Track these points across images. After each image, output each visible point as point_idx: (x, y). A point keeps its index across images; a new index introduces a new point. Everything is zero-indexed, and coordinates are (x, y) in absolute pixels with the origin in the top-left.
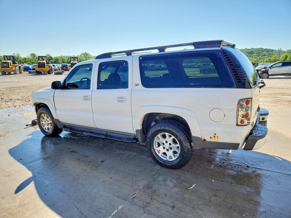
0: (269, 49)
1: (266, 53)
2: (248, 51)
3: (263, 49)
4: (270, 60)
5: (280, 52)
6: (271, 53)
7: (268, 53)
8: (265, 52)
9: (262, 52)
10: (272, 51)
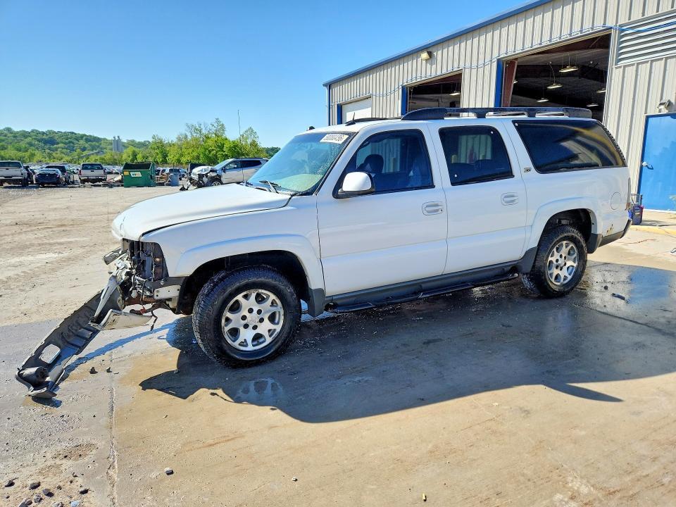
0: (91, 136)
1: (87, 145)
2: (40, 136)
3: (76, 134)
4: (103, 159)
5: (117, 144)
6: (97, 144)
7: (90, 145)
8: (82, 142)
9: (75, 142)
10: (97, 140)
